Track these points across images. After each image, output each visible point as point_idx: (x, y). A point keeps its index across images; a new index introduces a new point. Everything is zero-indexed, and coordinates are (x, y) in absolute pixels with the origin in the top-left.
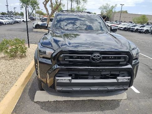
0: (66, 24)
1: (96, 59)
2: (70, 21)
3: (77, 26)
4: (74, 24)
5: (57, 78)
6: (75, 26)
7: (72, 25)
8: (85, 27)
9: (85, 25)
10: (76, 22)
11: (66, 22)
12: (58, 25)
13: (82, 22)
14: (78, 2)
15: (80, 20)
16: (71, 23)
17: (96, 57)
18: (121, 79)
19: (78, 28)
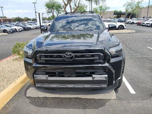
0: (77, 25)
1: (69, 58)
2: (83, 22)
3: (89, 27)
4: (86, 24)
5: (35, 76)
6: (87, 27)
7: (84, 25)
8: (95, 27)
9: (96, 25)
10: (89, 22)
11: (78, 23)
12: (67, 27)
13: (94, 22)
14: (97, 2)
15: (93, 20)
16: (84, 24)
17: (69, 55)
18: (97, 77)
19: (89, 28)
